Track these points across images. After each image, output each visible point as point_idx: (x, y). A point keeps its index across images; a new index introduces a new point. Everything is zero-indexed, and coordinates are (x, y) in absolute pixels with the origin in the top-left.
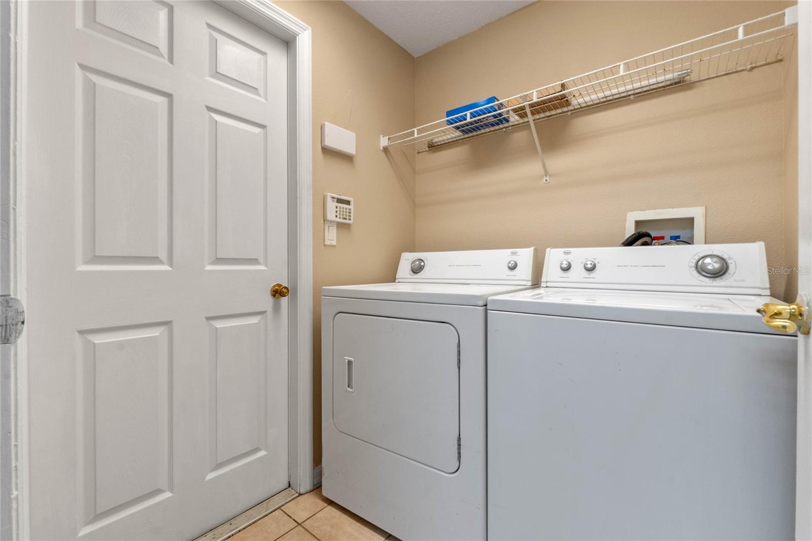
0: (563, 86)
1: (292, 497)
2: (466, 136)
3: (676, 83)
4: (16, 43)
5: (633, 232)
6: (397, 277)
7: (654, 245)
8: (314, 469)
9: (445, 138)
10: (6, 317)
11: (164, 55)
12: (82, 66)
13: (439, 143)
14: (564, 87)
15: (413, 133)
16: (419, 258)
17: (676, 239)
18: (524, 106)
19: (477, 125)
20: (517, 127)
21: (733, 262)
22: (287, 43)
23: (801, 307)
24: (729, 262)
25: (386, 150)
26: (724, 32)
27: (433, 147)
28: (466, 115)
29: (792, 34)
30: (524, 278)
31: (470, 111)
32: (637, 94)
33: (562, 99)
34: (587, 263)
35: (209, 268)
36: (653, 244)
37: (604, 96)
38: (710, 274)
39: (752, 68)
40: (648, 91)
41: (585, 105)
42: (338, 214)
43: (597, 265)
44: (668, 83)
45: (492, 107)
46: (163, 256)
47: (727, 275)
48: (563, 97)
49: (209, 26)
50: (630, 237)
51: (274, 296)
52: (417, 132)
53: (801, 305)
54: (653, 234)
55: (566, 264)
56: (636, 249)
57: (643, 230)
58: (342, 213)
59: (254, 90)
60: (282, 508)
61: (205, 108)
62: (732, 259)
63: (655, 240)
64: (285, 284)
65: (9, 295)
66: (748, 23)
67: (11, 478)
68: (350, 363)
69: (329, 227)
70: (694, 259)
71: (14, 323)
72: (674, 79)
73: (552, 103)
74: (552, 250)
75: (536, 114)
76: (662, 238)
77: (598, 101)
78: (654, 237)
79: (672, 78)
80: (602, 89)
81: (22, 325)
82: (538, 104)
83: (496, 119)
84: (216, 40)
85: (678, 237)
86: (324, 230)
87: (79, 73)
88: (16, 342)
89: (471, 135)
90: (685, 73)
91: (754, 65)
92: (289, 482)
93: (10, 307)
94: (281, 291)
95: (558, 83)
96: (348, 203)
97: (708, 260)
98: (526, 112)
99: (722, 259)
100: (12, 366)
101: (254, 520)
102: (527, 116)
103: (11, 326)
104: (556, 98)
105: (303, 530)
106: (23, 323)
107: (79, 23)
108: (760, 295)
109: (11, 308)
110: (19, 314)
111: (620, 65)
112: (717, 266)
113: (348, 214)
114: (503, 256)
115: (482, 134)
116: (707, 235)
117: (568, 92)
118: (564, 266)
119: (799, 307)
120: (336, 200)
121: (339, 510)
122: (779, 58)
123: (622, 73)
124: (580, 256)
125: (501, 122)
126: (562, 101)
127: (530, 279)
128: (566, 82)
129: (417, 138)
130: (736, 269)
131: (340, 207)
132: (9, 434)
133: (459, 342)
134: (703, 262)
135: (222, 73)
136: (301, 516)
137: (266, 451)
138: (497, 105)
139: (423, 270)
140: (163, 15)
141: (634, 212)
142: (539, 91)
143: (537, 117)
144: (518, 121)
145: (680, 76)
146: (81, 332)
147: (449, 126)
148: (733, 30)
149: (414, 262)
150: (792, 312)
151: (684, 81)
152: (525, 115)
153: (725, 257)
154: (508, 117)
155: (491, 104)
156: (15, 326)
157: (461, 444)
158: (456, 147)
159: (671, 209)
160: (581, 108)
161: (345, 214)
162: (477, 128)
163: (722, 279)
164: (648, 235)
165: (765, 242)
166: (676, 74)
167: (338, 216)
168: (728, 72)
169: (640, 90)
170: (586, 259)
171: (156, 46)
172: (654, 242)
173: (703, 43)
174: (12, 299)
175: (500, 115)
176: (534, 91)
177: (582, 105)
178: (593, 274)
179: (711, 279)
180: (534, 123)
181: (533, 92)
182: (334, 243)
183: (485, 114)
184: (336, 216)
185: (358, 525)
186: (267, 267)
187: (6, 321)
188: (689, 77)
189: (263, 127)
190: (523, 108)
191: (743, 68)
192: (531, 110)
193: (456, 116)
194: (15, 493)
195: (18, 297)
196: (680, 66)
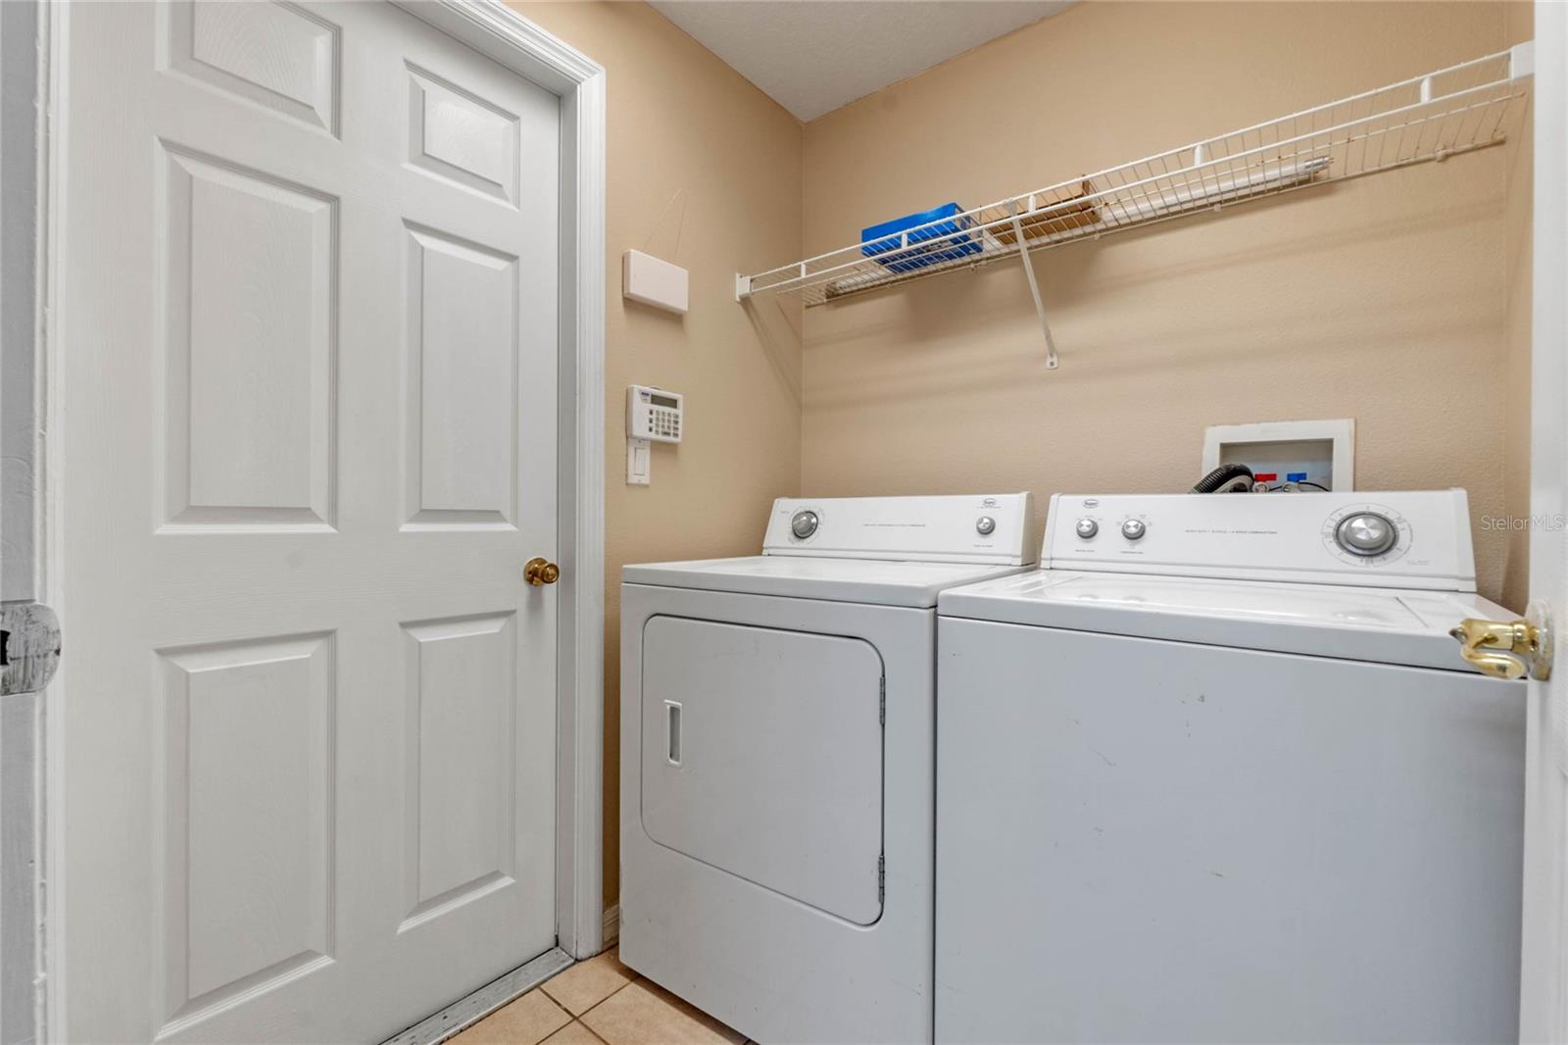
0: (1086, 186)
1: (562, 967)
2: (900, 276)
3: (1301, 183)
4: (47, 119)
5: (1217, 467)
6: (764, 546)
7: (1257, 491)
8: (604, 912)
9: (859, 279)
10: (26, 642)
11: (324, 121)
12: (167, 144)
13: (848, 290)
14: (1088, 188)
15: (798, 270)
16: (808, 509)
17: (1298, 480)
18: (1011, 223)
19: (920, 256)
20: (996, 260)
21: (1407, 527)
22: (559, 97)
23: (1533, 627)
24: (1399, 526)
25: (745, 301)
26: (1393, 90)
27: (835, 297)
28: (899, 238)
29: (1522, 96)
30: (1009, 552)
31: (909, 230)
32: (1226, 201)
33: (1084, 209)
34: (1129, 523)
35: (406, 528)
36: (1254, 487)
37: (1163, 205)
38: (1363, 549)
39: (1447, 156)
40: (1248, 196)
41: (1127, 221)
42: (653, 425)
43: (1148, 529)
44: (1287, 182)
45: (949, 223)
46: (319, 505)
47: (1394, 552)
48: (1086, 206)
49: (410, 65)
50: (1211, 474)
51: (530, 581)
52: (807, 269)
53: (1534, 624)
54: (1255, 470)
55: (1088, 526)
56: (1221, 499)
57: (1236, 462)
58: (661, 423)
59: (494, 187)
60: (542, 986)
61: (402, 224)
62: (1405, 521)
63: (1258, 481)
64: (551, 559)
65: (31, 601)
66: (1439, 72)
67: (33, 945)
68: (674, 710)
69: (635, 449)
70: (1332, 520)
71: (41, 654)
72: (1298, 174)
73: (1066, 216)
74: (1062, 497)
75: (1032, 237)
76: (1272, 477)
77: (1152, 215)
78: (1256, 475)
79: (1294, 172)
80: (1161, 193)
81: (57, 657)
82: (1037, 218)
83: (956, 246)
84: (424, 92)
85: (1303, 476)
86: (627, 456)
87: (161, 157)
88: (42, 689)
89: (908, 274)
90: (1319, 164)
91: (1450, 150)
92: (557, 936)
93: (34, 623)
94: (543, 571)
95: (1076, 180)
96: (673, 403)
97: (1359, 523)
98: (1014, 233)
99: (1386, 521)
100: (37, 733)
101: (489, 1010)
102: (1016, 241)
103: (36, 659)
104: (1073, 209)
105: (583, 1029)
106: (58, 652)
107: (162, 60)
108: (1457, 591)
109: (35, 626)
110: (50, 636)
111: (1194, 148)
112: (1376, 534)
113: (672, 425)
114: (969, 508)
115: (928, 273)
116: (1359, 474)
117: (1095, 198)
118: (1085, 529)
119: (1531, 628)
120: (649, 398)
121: (651, 992)
122: (1499, 137)
123: (1198, 163)
124: (1115, 510)
125: (966, 250)
126: (1086, 213)
127: (1019, 553)
128: (1092, 178)
129: (805, 279)
130: (1411, 540)
131: (658, 412)
132: (30, 865)
133: (884, 676)
134: (1349, 526)
135: (433, 154)
136: (578, 1003)
137: (513, 877)
138: (959, 219)
139: (816, 532)
140: (322, 44)
141: (1219, 427)
142: (1039, 194)
143: (1035, 242)
144: (998, 249)
145: (1308, 169)
146: (162, 652)
147: (868, 259)
148: (1411, 84)
149: (797, 517)
150: (1519, 637)
151: (1316, 179)
152: (1014, 238)
153: (1391, 516)
154: (981, 242)
155: (948, 219)
156: (42, 658)
157: (886, 870)
158: (880, 296)
159: (1289, 423)
160: (1120, 226)
161: (666, 424)
162: (921, 261)
163: (1385, 559)
164: (1245, 472)
165: (1466, 489)
166: (1301, 166)
167: (654, 429)
168: (1400, 163)
169: (1232, 195)
170: (1127, 516)
171: (309, 104)
172: (1256, 484)
173: (1354, 109)
174: (36, 607)
175: (966, 238)
176: (1031, 194)
177: (1122, 222)
178: (1139, 546)
179: (1364, 559)
180: (1030, 254)
181: (1028, 197)
182: (645, 480)
183: (936, 235)
184: (651, 430)
185: (688, 1020)
186: (516, 526)
187: (27, 649)
188: (1325, 171)
189: (511, 258)
190: (1009, 227)
191: (1431, 155)
192: (1023, 231)
193: (881, 239)
194: (41, 975)
195: (49, 604)
196: (1311, 150)
